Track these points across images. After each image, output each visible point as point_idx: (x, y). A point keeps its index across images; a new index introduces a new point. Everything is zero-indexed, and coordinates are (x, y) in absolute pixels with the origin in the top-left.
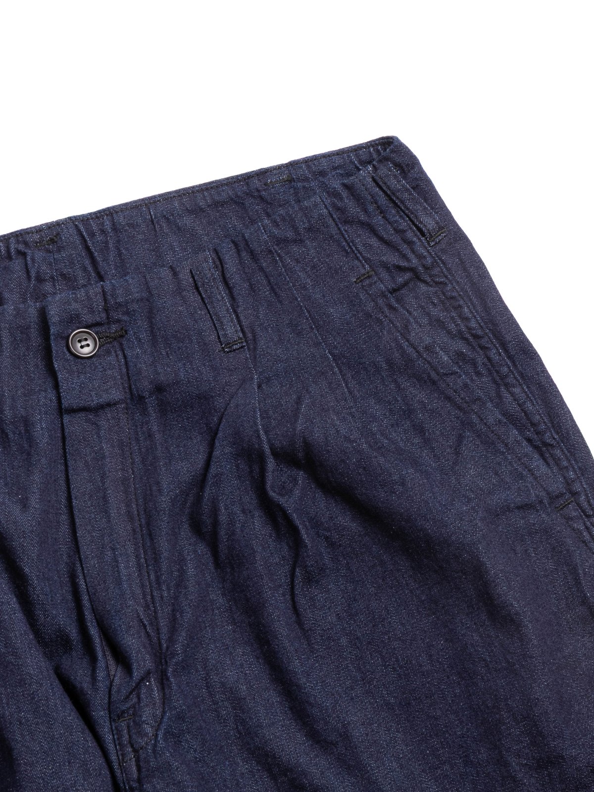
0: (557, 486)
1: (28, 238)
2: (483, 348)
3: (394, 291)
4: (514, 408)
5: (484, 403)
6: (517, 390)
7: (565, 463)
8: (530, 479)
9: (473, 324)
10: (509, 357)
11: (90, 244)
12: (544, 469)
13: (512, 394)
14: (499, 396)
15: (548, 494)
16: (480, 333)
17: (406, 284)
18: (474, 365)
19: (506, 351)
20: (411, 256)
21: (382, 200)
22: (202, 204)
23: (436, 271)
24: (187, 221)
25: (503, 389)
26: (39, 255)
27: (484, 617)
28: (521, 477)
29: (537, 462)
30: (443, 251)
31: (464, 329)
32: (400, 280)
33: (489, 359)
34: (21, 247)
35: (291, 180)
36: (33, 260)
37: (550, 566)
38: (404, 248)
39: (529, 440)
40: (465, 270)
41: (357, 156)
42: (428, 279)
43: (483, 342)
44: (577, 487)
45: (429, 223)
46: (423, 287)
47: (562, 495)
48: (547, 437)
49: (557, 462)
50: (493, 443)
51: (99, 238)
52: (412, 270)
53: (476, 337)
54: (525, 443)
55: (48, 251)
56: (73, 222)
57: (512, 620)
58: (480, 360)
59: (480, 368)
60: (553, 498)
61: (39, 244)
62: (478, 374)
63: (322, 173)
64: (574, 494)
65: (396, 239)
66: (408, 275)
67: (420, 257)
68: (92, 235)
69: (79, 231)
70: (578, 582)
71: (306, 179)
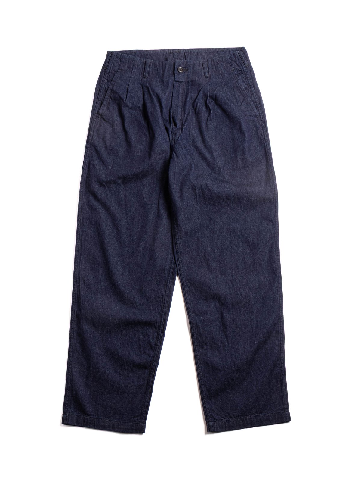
0: (258, 114)
1: (174, 50)
2: (251, 88)
3: (237, 74)
4: (253, 99)
5: (248, 97)
6: (255, 96)
7: (260, 110)
8: (253, 111)
9: (250, 83)
10: (255, 90)
11: (185, 54)
12: (256, 110)
13: (254, 97)
14: (251, 97)
15: (256, 114)
16: (251, 85)
17: (240, 73)
18: (248, 90)
19: (254, 89)
20: (242, 68)
21: (239, 58)
22: (207, 51)
23: (246, 72)
24: (204, 54)
25: (252, 95)
26: (176, 54)
27: (239, 132)
28: (251, 110)
29: (255, 109)
30: (248, 69)
31: (248, 83)
32: (239, 72)
33: (251, 90)
34: (173, 52)
35: (224, 51)
36: (175, 54)
37: (253, 127)
38: (241, 67)
39: (255, 105)
40: (251, 73)
41: (236, 49)
42: (244, 73)
43: (251, 86)
44: (261, 115)
45: (246, 63)
46: (242, 74)
47: (258, 115)
48: (258, 106)
49: (259, 110)
50: (248, 104)
51: (187, 53)
52: (241, 71)
53: (250, 85)
54: (254, 105)
55: (178, 53)
56: (183, 50)
57: (244, 133)
58: (250, 89)
59: (249, 91)
60: (256, 116)
61: (176, 52)
62: (249, 92)
63: (230, 51)
64: (260, 116)
65: (240, 65)
66: (240, 72)
67: (243, 69)
68: (186, 52)
69: (184, 52)
70: (257, 130)
71: (226, 51)
